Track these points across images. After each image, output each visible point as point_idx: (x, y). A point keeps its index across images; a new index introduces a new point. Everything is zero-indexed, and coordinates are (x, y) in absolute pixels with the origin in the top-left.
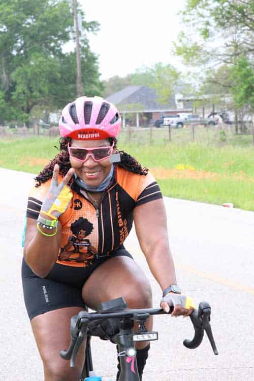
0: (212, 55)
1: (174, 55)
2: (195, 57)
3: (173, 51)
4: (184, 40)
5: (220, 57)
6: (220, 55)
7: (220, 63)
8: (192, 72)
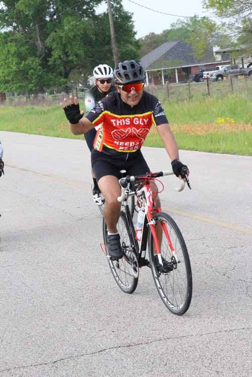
0: (245, 4)
1: (207, 8)
2: (228, 7)
3: (205, 4)
8: (227, 23)
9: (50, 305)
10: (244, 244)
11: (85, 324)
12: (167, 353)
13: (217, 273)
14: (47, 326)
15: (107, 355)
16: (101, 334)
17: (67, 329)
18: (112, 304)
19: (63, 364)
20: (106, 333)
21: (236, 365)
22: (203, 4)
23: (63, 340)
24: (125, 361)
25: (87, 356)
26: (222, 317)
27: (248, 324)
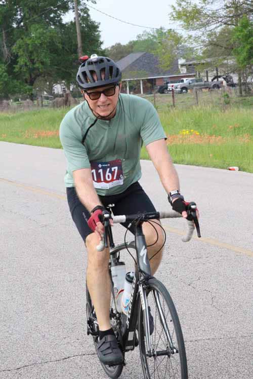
0: (212, 17)
1: (174, 20)
2: (195, 20)
3: (173, 16)
4: (183, 3)
5: (220, 19)
6: (221, 17)
7: (221, 25)
8: (193, 36)
9: (14, 311)
10: (209, 255)
11: (49, 331)
12: (132, 362)
13: (182, 283)
14: (10, 332)
15: (71, 363)
16: (66, 341)
17: (31, 336)
18: (77, 311)
19: (27, 371)
20: (71, 341)
21: (201, 375)
22: (170, 16)
23: (27, 346)
24: (89, 368)
25: (51, 363)
26: (187, 327)
27: (213, 334)
